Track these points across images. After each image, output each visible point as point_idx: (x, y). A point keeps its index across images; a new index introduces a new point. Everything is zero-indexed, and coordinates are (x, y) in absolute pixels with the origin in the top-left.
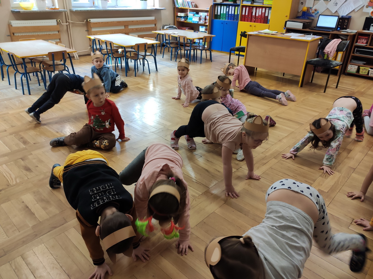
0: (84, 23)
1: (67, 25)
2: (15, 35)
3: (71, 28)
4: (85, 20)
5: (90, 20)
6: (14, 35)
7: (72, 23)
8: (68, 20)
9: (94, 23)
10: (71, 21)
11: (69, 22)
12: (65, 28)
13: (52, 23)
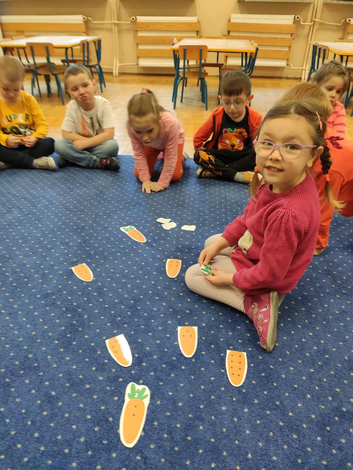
0: (340, 24)
1: (310, 26)
2: (231, 34)
3: (314, 32)
4: (344, 20)
5: (349, 20)
6: (229, 34)
7: (321, 24)
8: (315, 18)
10: (321, 20)
11: (314, 22)
12: (306, 31)
13: (287, 20)
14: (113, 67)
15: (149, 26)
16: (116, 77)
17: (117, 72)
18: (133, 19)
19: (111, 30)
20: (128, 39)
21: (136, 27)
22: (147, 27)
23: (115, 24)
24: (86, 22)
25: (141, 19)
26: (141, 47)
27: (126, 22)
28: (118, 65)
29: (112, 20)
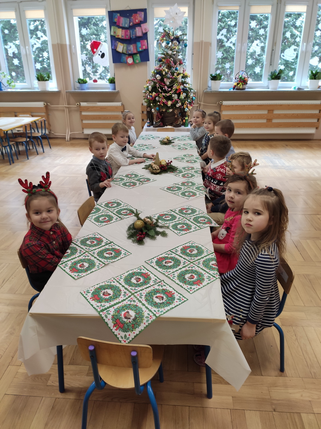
0: (216, 105)
4: (218, 103)
5: (221, 103)
7: (204, 105)
8: (199, 102)
9: (226, 106)
10: (203, 102)
11: (199, 104)
14: (66, 134)
15: (89, 108)
16: (68, 141)
17: (69, 137)
18: (78, 104)
19: (64, 110)
20: (76, 117)
21: (81, 109)
22: (87, 109)
23: (66, 107)
24: (46, 107)
25: (83, 104)
26: (84, 122)
27: (74, 106)
28: (70, 133)
29: (64, 105)
